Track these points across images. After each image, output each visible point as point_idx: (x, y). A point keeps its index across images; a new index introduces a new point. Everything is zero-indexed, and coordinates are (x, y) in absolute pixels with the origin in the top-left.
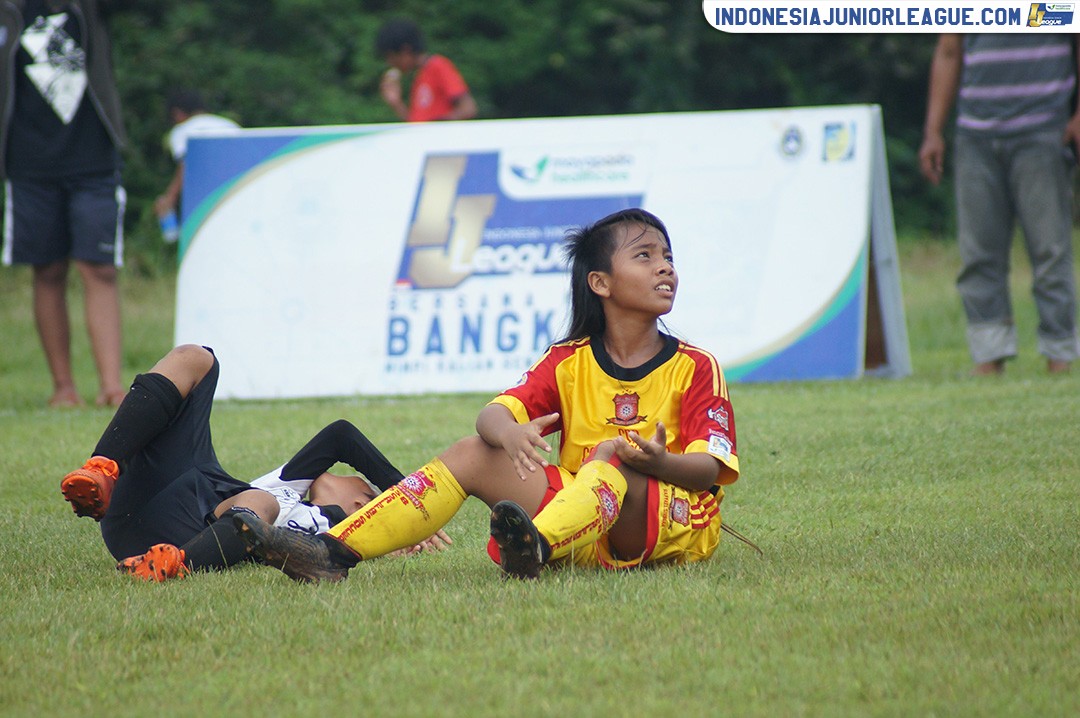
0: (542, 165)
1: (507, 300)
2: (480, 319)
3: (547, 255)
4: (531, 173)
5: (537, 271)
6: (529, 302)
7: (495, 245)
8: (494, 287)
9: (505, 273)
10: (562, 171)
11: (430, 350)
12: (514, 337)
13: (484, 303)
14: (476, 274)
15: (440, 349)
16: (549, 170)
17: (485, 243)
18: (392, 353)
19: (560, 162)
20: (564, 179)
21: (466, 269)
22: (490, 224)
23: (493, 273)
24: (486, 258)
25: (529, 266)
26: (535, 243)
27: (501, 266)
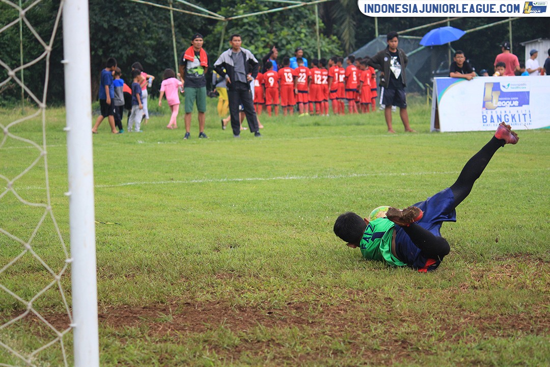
0: (508, 85)
1: (505, 112)
2: (501, 116)
3: (512, 103)
4: (507, 87)
5: (510, 106)
6: (510, 112)
7: (502, 101)
8: (503, 109)
9: (504, 107)
10: (512, 87)
11: (491, 122)
12: (508, 119)
13: (501, 113)
14: (498, 107)
15: (493, 122)
16: (510, 86)
17: (499, 101)
18: (484, 122)
19: (512, 85)
20: (513, 88)
21: (497, 106)
22: (500, 97)
23: (502, 106)
24: (500, 104)
25: (509, 105)
26: (509, 101)
27: (503, 105)
